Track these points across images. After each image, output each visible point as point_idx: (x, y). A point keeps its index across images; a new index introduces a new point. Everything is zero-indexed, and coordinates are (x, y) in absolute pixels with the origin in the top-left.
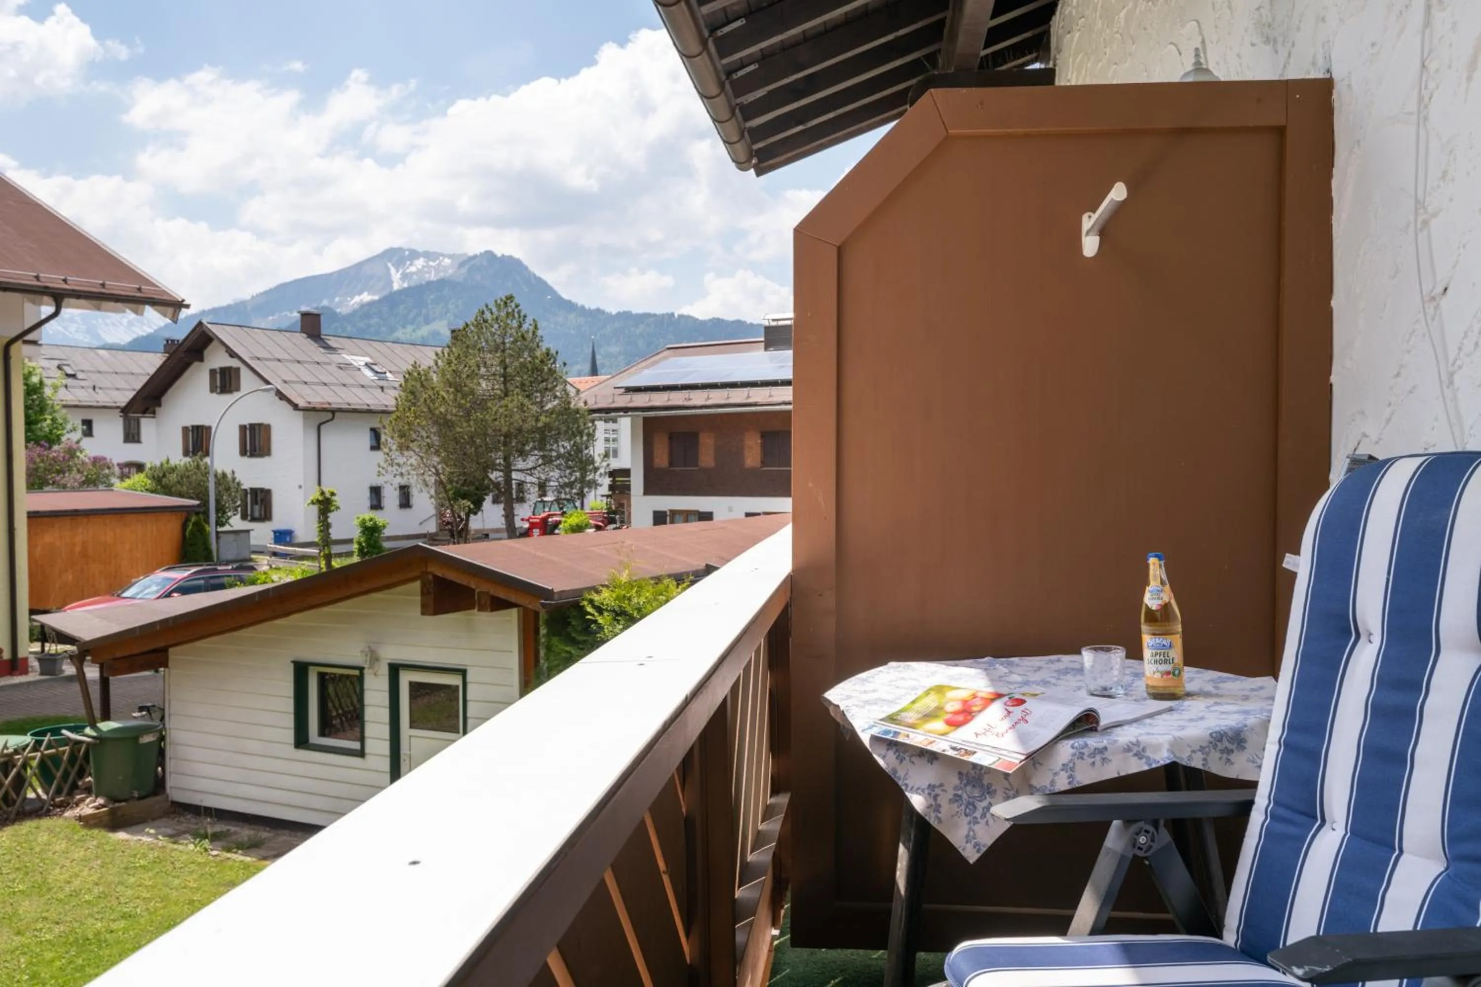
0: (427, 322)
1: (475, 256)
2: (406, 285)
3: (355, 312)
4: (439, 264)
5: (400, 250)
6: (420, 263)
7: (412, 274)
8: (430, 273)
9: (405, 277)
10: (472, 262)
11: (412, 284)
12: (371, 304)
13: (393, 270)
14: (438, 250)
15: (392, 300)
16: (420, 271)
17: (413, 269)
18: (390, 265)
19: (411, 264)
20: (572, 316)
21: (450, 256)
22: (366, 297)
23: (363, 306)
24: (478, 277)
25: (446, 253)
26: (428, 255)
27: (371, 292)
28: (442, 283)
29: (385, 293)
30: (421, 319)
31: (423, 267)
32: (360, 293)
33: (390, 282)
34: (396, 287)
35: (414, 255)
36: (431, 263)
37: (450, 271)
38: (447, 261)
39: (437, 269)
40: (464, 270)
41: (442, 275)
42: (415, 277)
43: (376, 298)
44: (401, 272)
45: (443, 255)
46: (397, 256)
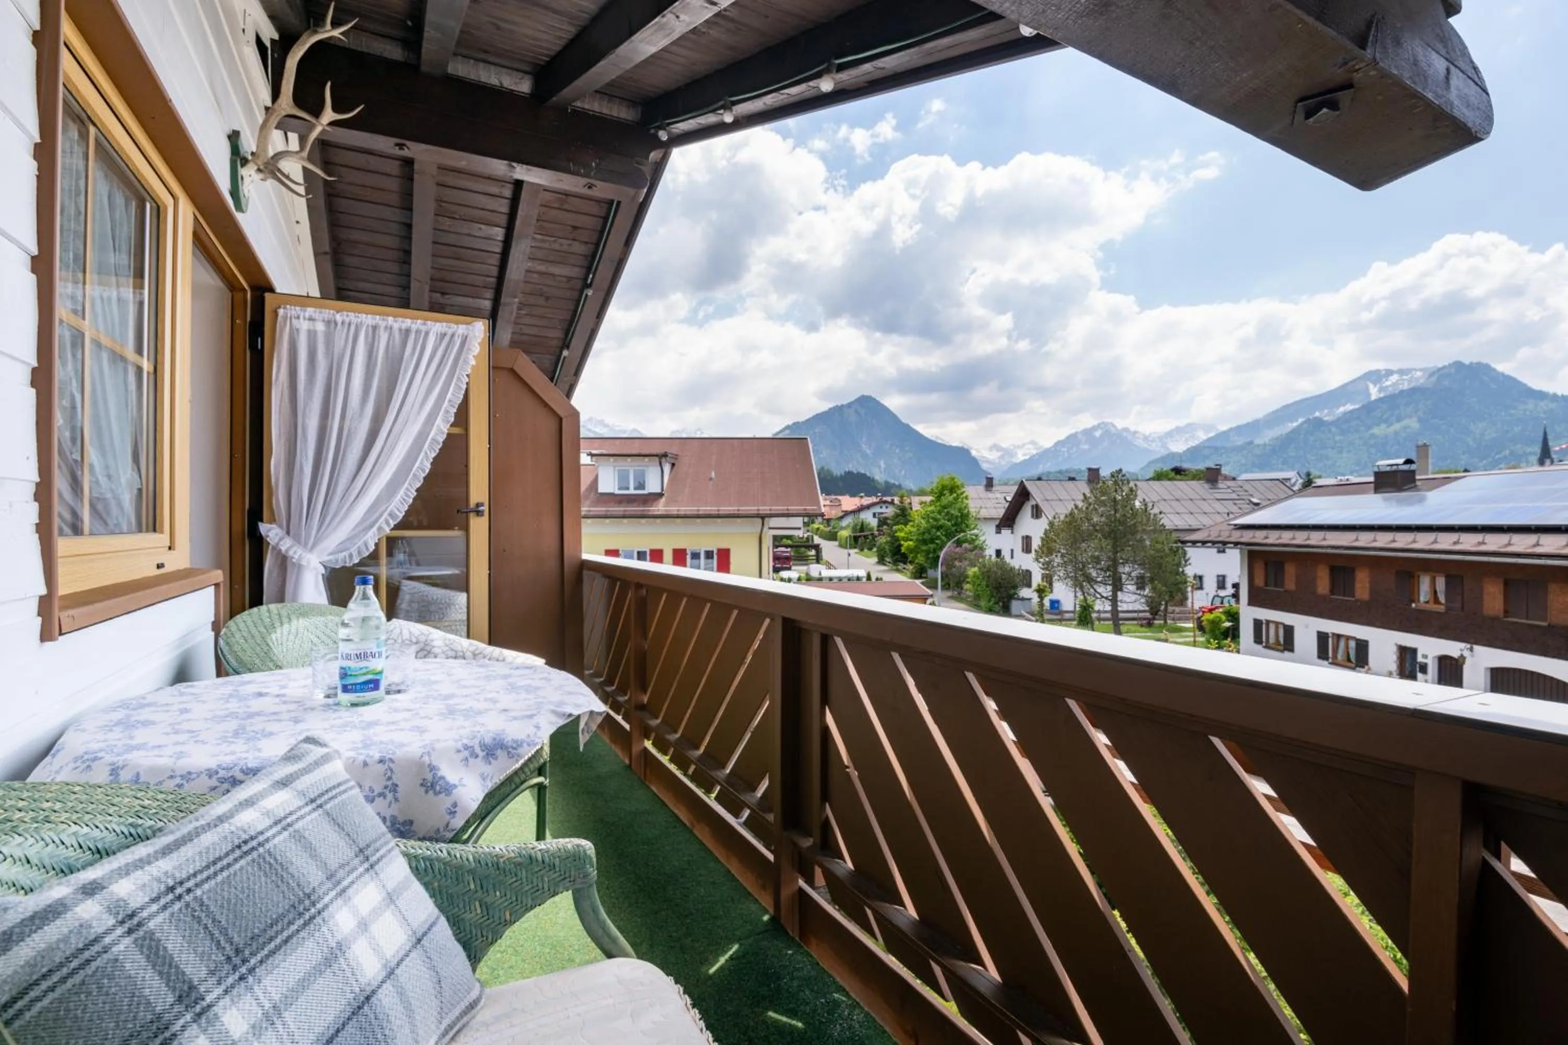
0: (1399, 420)
1: (1444, 367)
2: (1382, 395)
3: (1339, 419)
4: (1412, 377)
5: (1378, 371)
6: (1394, 378)
7: (1387, 387)
8: (1403, 384)
9: (1380, 390)
10: (1441, 372)
11: (1388, 393)
12: (1352, 412)
13: (1371, 386)
14: (1412, 367)
15: (1369, 408)
16: (1393, 385)
17: (1388, 383)
18: (1369, 382)
19: (1387, 380)
20: (1542, 404)
21: (1421, 370)
22: (1350, 407)
23: (1345, 414)
24: (1446, 383)
25: (1417, 368)
26: (1401, 372)
27: (1352, 403)
28: (1413, 390)
29: (1365, 402)
30: (1394, 418)
31: (1398, 381)
32: (1344, 405)
33: (1369, 395)
34: (1373, 398)
35: (1389, 373)
36: (1405, 377)
37: (1421, 381)
38: (1419, 374)
39: (1410, 381)
40: (1434, 379)
41: (1414, 384)
42: (1390, 388)
43: (1357, 406)
44: (1378, 386)
45: (1416, 370)
46: (1375, 376)
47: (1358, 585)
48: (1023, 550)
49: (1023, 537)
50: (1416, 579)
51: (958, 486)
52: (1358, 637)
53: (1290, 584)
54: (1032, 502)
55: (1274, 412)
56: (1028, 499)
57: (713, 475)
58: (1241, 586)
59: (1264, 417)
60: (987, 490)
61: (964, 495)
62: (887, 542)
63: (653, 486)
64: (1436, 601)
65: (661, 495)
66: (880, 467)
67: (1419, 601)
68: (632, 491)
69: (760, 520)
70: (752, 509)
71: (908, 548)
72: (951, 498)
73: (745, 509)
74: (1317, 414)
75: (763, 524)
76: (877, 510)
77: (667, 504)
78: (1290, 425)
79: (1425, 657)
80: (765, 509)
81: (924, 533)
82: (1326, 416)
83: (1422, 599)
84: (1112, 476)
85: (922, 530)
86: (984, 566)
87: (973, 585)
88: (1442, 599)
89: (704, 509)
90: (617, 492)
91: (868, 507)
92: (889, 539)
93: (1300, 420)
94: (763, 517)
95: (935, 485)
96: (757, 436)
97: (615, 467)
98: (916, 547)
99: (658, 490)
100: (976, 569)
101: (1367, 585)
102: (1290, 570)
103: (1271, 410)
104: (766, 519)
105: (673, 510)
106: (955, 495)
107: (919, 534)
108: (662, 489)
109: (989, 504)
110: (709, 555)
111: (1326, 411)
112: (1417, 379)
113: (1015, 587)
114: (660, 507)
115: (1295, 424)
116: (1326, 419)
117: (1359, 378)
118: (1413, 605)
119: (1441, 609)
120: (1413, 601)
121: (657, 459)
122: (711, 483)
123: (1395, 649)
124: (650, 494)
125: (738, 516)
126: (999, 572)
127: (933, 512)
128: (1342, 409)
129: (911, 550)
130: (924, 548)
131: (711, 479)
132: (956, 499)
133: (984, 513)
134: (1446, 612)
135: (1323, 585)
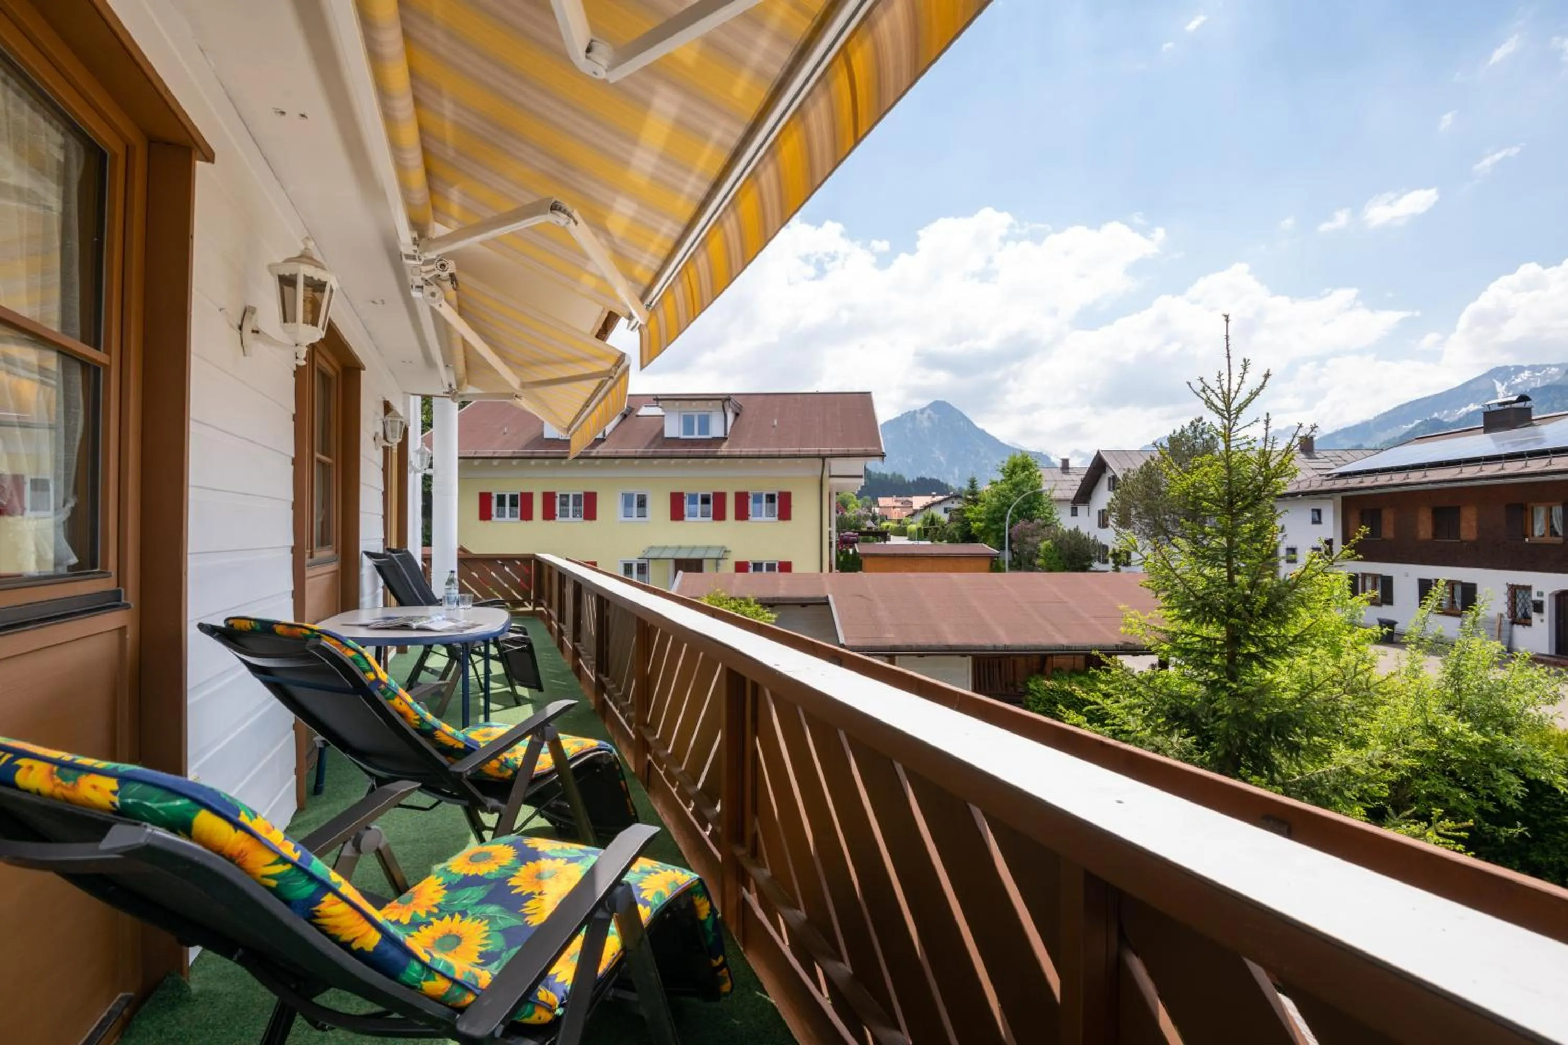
4: (1546, 373)
5: (1506, 368)
6: (1526, 375)
7: (1518, 384)
8: (1536, 381)
9: (1509, 388)
13: (1498, 384)
14: (1545, 362)
16: (1524, 382)
17: (1518, 381)
18: (1495, 381)
19: (1516, 378)
21: (1555, 366)
22: (1473, 407)
23: (1468, 414)
25: (1552, 363)
26: (1533, 368)
27: (1475, 403)
28: (1550, 387)
31: (1529, 378)
32: (1465, 406)
33: (1495, 395)
35: (1519, 369)
36: (1537, 374)
37: (1558, 378)
38: (1554, 370)
39: (1543, 378)
41: (1548, 381)
42: (1520, 387)
43: (1482, 407)
44: (1506, 384)
45: (1549, 366)
46: (1503, 373)
47: (1463, 525)
48: (1099, 526)
49: (1099, 512)
50: (1529, 513)
51: (1031, 465)
52: (1464, 581)
53: (1388, 532)
54: (1109, 474)
55: (1385, 414)
56: (1105, 472)
57: (775, 422)
58: (1335, 542)
59: (1375, 418)
60: (1064, 473)
61: (1038, 474)
62: (956, 529)
63: (716, 430)
64: (1554, 533)
65: (725, 439)
66: (953, 474)
67: (1533, 535)
68: (696, 436)
69: (821, 460)
70: (813, 450)
71: (978, 529)
72: (1023, 476)
73: (805, 450)
74: (1436, 415)
75: (823, 465)
76: (949, 505)
77: (729, 446)
78: (1404, 427)
79: (1540, 594)
80: (825, 450)
81: (995, 512)
82: (1446, 416)
83: (1537, 533)
84: (1192, 423)
85: (992, 509)
86: (1057, 536)
87: (1045, 559)
88: (1559, 529)
89: (765, 450)
90: (682, 437)
91: (940, 502)
92: (959, 525)
93: (1417, 422)
94: (823, 457)
95: (1005, 465)
96: (820, 391)
97: (680, 412)
98: (985, 527)
99: (722, 435)
100: (1047, 543)
101: (1474, 524)
102: (1388, 517)
103: (1382, 412)
104: (827, 460)
105: (736, 451)
106: (1027, 473)
107: (989, 513)
108: (726, 434)
109: (1066, 485)
110: (771, 498)
111: (1445, 412)
112: (1552, 376)
113: (1090, 559)
114: (724, 449)
115: (1410, 426)
116: (1445, 420)
117: (1483, 376)
118: (1527, 540)
119: (1559, 540)
120: (1527, 536)
121: (720, 403)
122: (773, 430)
123: (1506, 589)
124: (714, 438)
125: (799, 457)
126: (1073, 542)
127: (1004, 490)
128: (1464, 410)
129: (981, 531)
130: (995, 527)
131: (774, 427)
132: (1028, 477)
133: (1057, 494)
134: (1564, 543)
135: (1425, 529)
